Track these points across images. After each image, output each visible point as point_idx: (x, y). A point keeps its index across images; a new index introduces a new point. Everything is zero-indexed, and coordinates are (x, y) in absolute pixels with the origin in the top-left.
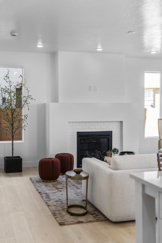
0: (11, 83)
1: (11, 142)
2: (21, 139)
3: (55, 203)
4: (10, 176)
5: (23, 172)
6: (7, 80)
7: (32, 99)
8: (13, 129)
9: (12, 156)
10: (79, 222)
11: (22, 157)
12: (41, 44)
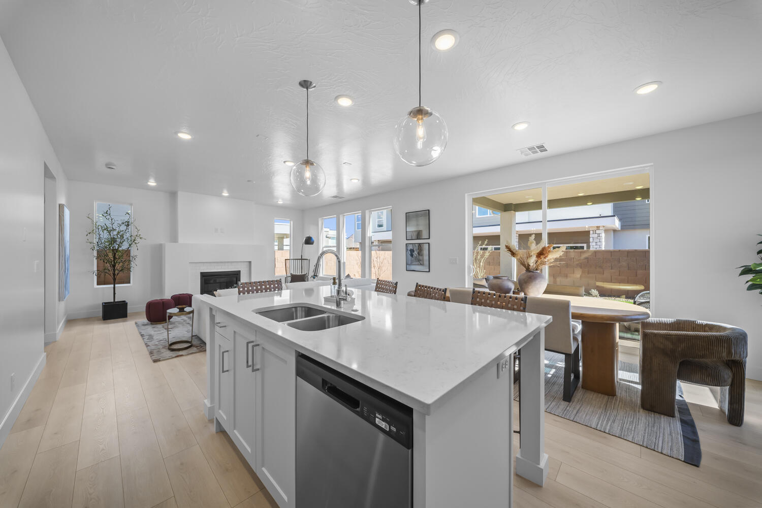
0: (113, 220)
1: (112, 286)
2: (129, 283)
3: (157, 343)
4: (108, 323)
5: (128, 318)
6: (108, 217)
7: (141, 238)
8: (114, 271)
9: (113, 301)
10: (178, 356)
11: (127, 301)
12: (153, 181)
